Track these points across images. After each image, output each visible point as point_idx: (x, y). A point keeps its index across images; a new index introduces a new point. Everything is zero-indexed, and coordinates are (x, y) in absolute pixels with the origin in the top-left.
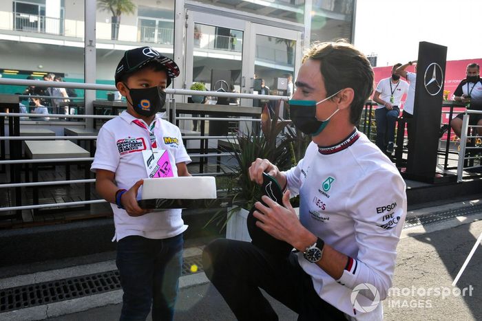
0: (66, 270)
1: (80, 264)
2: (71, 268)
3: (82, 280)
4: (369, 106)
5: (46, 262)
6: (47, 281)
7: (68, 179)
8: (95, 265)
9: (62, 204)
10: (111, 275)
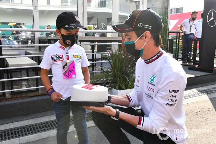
0: (28, 120)
1: (34, 118)
2: (31, 120)
3: (36, 125)
4: (178, 34)
5: (18, 117)
6: (19, 126)
7: (28, 76)
8: (42, 118)
9: (25, 89)
10: (50, 122)
